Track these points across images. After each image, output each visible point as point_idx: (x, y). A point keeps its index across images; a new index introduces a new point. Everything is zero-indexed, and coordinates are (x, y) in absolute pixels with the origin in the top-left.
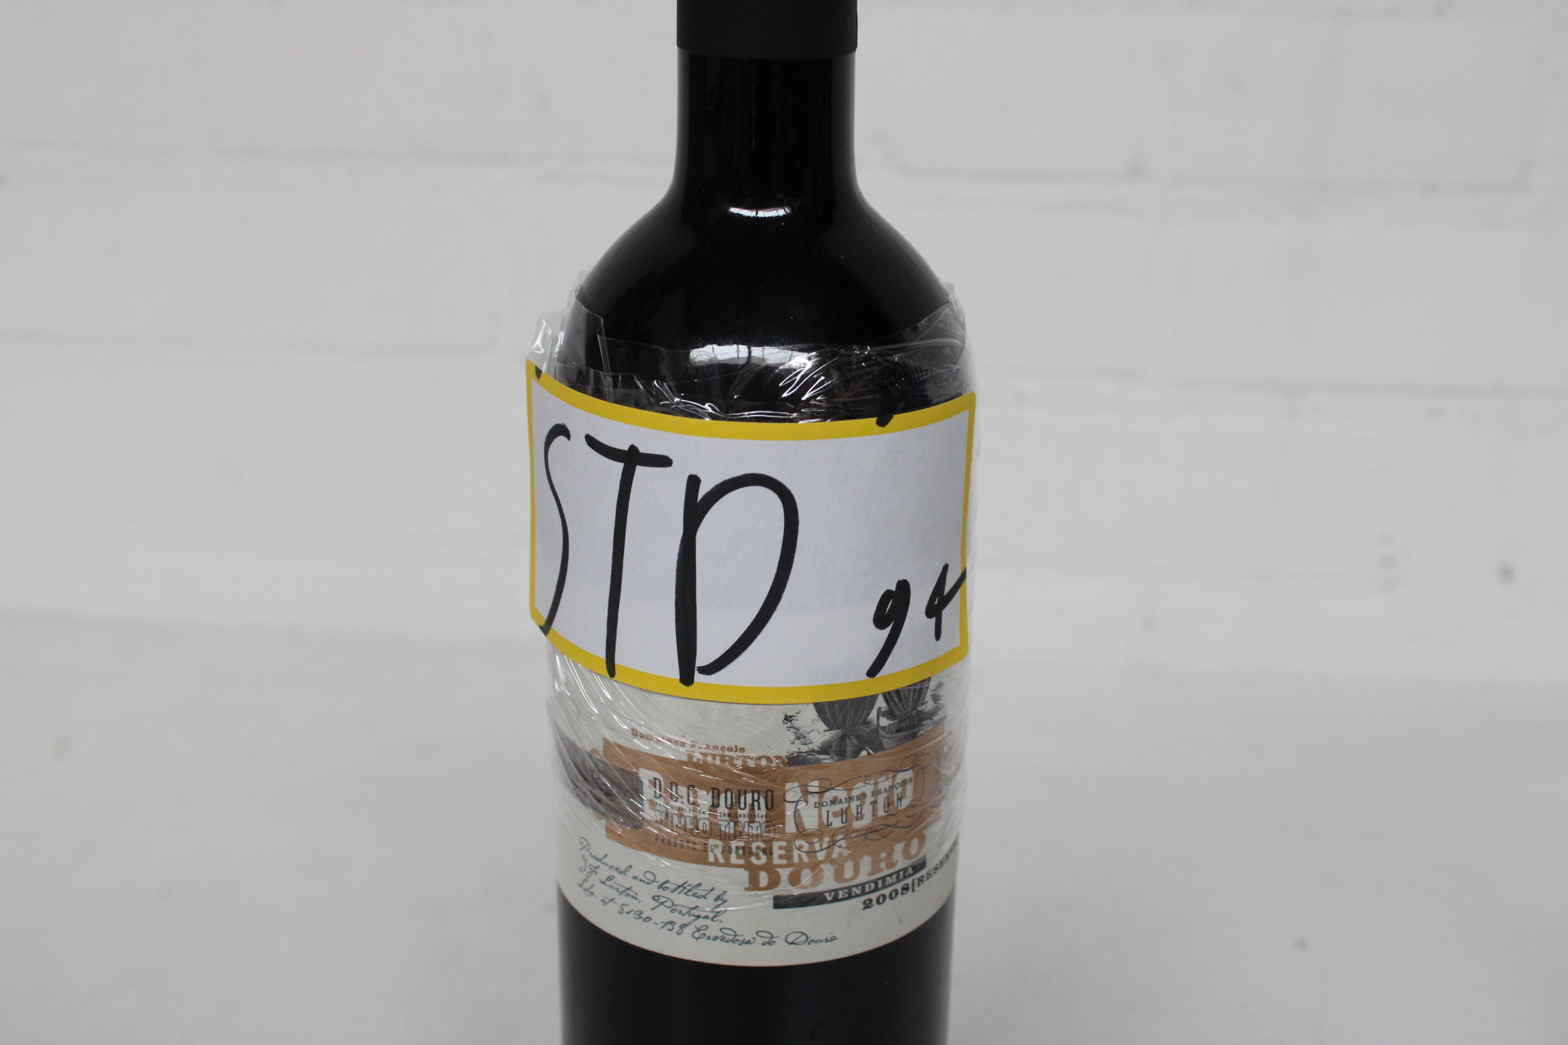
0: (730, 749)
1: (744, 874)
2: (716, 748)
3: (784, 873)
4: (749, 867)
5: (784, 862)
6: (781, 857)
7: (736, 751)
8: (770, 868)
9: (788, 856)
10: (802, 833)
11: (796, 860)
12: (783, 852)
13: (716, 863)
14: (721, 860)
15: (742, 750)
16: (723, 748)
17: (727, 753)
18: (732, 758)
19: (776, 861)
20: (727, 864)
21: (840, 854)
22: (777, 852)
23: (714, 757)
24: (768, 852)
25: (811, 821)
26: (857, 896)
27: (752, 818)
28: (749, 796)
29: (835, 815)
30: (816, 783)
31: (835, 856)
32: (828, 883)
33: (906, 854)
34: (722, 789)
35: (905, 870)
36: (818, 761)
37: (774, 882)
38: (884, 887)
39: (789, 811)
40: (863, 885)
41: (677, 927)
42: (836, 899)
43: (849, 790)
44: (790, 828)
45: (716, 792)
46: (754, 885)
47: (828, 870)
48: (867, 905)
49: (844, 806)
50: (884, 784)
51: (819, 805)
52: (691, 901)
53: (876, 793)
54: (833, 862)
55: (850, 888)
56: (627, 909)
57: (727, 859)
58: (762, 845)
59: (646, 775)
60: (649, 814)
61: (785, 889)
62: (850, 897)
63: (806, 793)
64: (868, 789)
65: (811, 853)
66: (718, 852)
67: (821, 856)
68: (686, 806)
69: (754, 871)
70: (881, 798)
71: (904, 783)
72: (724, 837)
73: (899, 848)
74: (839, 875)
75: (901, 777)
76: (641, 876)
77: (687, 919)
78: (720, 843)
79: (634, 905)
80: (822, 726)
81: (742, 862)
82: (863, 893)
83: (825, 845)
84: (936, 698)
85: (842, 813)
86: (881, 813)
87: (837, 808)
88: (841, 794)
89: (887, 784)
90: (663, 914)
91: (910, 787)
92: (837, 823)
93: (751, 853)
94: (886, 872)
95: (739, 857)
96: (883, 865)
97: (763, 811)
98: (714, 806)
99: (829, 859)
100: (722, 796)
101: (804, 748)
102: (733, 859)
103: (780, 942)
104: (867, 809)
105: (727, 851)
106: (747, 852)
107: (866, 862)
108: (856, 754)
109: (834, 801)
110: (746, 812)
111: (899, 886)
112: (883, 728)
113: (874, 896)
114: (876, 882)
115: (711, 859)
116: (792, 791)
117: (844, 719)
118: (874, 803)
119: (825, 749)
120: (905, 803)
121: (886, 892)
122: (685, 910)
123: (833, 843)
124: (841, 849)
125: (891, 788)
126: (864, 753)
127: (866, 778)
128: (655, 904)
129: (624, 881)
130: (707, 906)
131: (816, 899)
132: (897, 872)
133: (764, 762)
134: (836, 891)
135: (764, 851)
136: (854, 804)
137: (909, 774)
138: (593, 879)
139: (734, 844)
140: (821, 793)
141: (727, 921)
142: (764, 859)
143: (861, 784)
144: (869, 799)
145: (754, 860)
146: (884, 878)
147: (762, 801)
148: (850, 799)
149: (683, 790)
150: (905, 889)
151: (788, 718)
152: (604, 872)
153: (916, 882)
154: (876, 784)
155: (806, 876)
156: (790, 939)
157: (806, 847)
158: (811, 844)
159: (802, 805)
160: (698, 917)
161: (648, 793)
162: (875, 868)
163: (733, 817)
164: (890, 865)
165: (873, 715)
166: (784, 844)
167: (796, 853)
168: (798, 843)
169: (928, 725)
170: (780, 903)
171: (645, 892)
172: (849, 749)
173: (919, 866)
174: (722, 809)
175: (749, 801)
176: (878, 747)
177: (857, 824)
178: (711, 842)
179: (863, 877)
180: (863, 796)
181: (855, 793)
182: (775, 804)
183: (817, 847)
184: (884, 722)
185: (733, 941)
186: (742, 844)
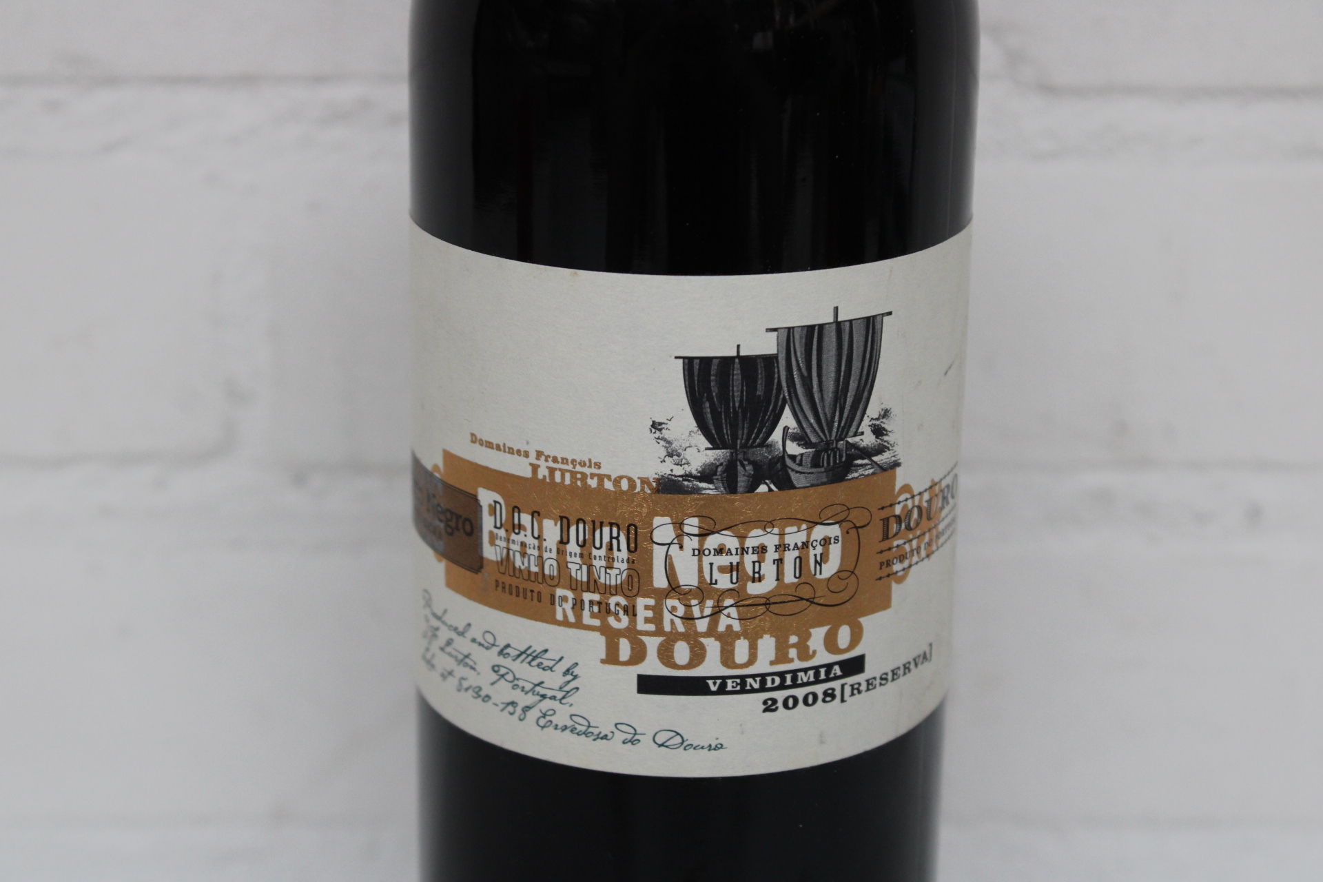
0: (583, 464)
1: (598, 643)
2: (564, 461)
3: (652, 643)
4: (605, 630)
5: (651, 627)
6: (647, 620)
7: (590, 467)
8: (632, 634)
9: (657, 619)
10: (674, 588)
11: (667, 628)
12: (650, 614)
13: (565, 623)
14: (572, 619)
15: (598, 466)
16: (573, 461)
17: (578, 468)
18: (584, 475)
19: (641, 626)
20: (579, 625)
21: (729, 627)
22: (642, 613)
23: (563, 472)
24: (630, 611)
25: (688, 577)
26: (753, 691)
27: (610, 560)
28: (606, 530)
29: (722, 569)
30: (695, 521)
31: (721, 628)
32: (711, 667)
33: (831, 643)
34: (573, 519)
35: (829, 667)
36: (697, 490)
37: (638, 655)
38: (795, 685)
39: (659, 553)
40: (763, 677)
41: (519, 710)
42: (722, 691)
43: (742, 538)
44: (660, 581)
45: (565, 522)
46: (612, 658)
47: (712, 647)
48: (770, 707)
49: (735, 559)
50: (795, 536)
51: (700, 552)
52: (535, 675)
53: (782, 547)
54: (719, 637)
55: (743, 678)
56: (465, 684)
57: (579, 617)
58: (623, 602)
59: (486, 497)
60: (490, 553)
61: (653, 666)
62: (743, 691)
63: (680, 535)
64: (771, 541)
65: (688, 618)
66: (568, 606)
67: (702, 625)
68: (530, 541)
69: (612, 637)
70: (790, 557)
71: (826, 542)
72: (575, 586)
73: (818, 635)
74: (727, 658)
75: (819, 532)
76: (480, 639)
77: (530, 699)
78: (570, 595)
79: (473, 680)
80: (703, 442)
81: (597, 622)
82: (763, 689)
83: (708, 611)
84: (878, 431)
85: (731, 569)
86: (789, 578)
87: (724, 560)
88: (732, 542)
89: (801, 538)
90: (503, 692)
91: (835, 551)
92: (724, 582)
93: (608, 612)
94: (797, 664)
95: (593, 615)
96: (793, 653)
97: (624, 554)
98: (563, 542)
99: (712, 632)
100: (573, 529)
101: (679, 471)
102: (587, 619)
103: (646, 740)
104: (769, 569)
105: (578, 605)
106: (604, 610)
107: (767, 645)
108: (752, 488)
109: (720, 551)
110: (603, 552)
111: (819, 689)
112: (793, 457)
113: (780, 695)
114: (782, 675)
115: (559, 617)
116: (663, 530)
117: (734, 437)
118: (779, 562)
119: (707, 475)
120: (830, 569)
121: (800, 693)
122: (528, 686)
123: (718, 611)
124: (730, 620)
125: (805, 545)
126: (763, 488)
127: (766, 524)
128: (495, 677)
129: (462, 645)
130: (554, 680)
131: (696, 687)
132: (816, 669)
133: (625, 485)
134: (724, 678)
135: (626, 610)
136: (749, 559)
137: (834, 531)
138: (435, 647)
139: (587, 597)
140: (703, 535)
141: (580, 703)
142: (625, 621)
143: (759, 532)
144: (771, 555)
145: (611, 620)
146: (794, 673)
147: (623, 538)
148: (743, 551)
149: (526, 519)
150: (829, 695)
151: (656, 426)
152: (444, 634)
153: (848, 690)
154: (782, 535)
155: (682, 652)
156: (660, 739)
157: (681, 611)
158: (688, 606)
159: (674, 549)
160: (544, 697)
161: (488, 523)
162: (781, 657)
163: (586, 558)
164: (804, 654)
165: (777, 436)
166: (651, 602)
167: (667, 617)
168: (670, 602)
169: (863, 470)
170: (648, 685)
171: (485, 659)
172: (742, 481)
173: (854, 666)
174: (572, 547)
175: (606, 539)
176: (784, 483)
177: (753, 589)
178: (560, 592)
179: (761, 666)
180: (762, 550)
181: (749, 543)
182: (639, 542)
183: (696, 612)
184: (793, 448)
185: (586, 734)
186: (596, 597)
